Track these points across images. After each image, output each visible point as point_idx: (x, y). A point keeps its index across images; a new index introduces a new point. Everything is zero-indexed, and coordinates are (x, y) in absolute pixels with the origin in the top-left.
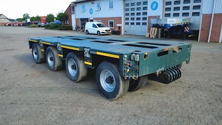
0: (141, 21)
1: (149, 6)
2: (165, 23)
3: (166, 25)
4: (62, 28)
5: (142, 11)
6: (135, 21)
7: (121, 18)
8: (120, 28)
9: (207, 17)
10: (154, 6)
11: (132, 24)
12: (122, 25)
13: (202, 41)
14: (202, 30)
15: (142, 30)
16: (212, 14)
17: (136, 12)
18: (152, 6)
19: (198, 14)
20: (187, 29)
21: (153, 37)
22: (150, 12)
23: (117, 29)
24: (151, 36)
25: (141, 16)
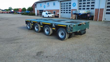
0: (68, 12)
1: (72, 5)
4: (30, 15)
5: (68, 7)
6: (66, 12)
7: (59, 10)
8: (58, 14)
9: (97, 10)
10: (74, 5)
11: (64, 13)
12: (60, 13)
13: (95, 20)
14: (95, 15)
15: (69, 15)
16: (99, 9)
17: (66, 7)
18: (73, 5)
19: (93, 9)
20: (89, 15)
21: (74, 19)
22: (72, 8)
23: (57, 15)
25: (68, 9)
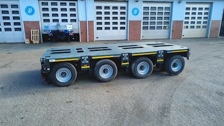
0: (13, 27)
2: (65, 29)
3: (66, 31)
5: (11, 15)
9: (83, 24)
14: (81, 33)
16: (86, 21)
19: (75, 20)
20: (71, 34)
21: (37, 43)
22: (24, 17)
24: (34, 42)
25: (12, 21)
